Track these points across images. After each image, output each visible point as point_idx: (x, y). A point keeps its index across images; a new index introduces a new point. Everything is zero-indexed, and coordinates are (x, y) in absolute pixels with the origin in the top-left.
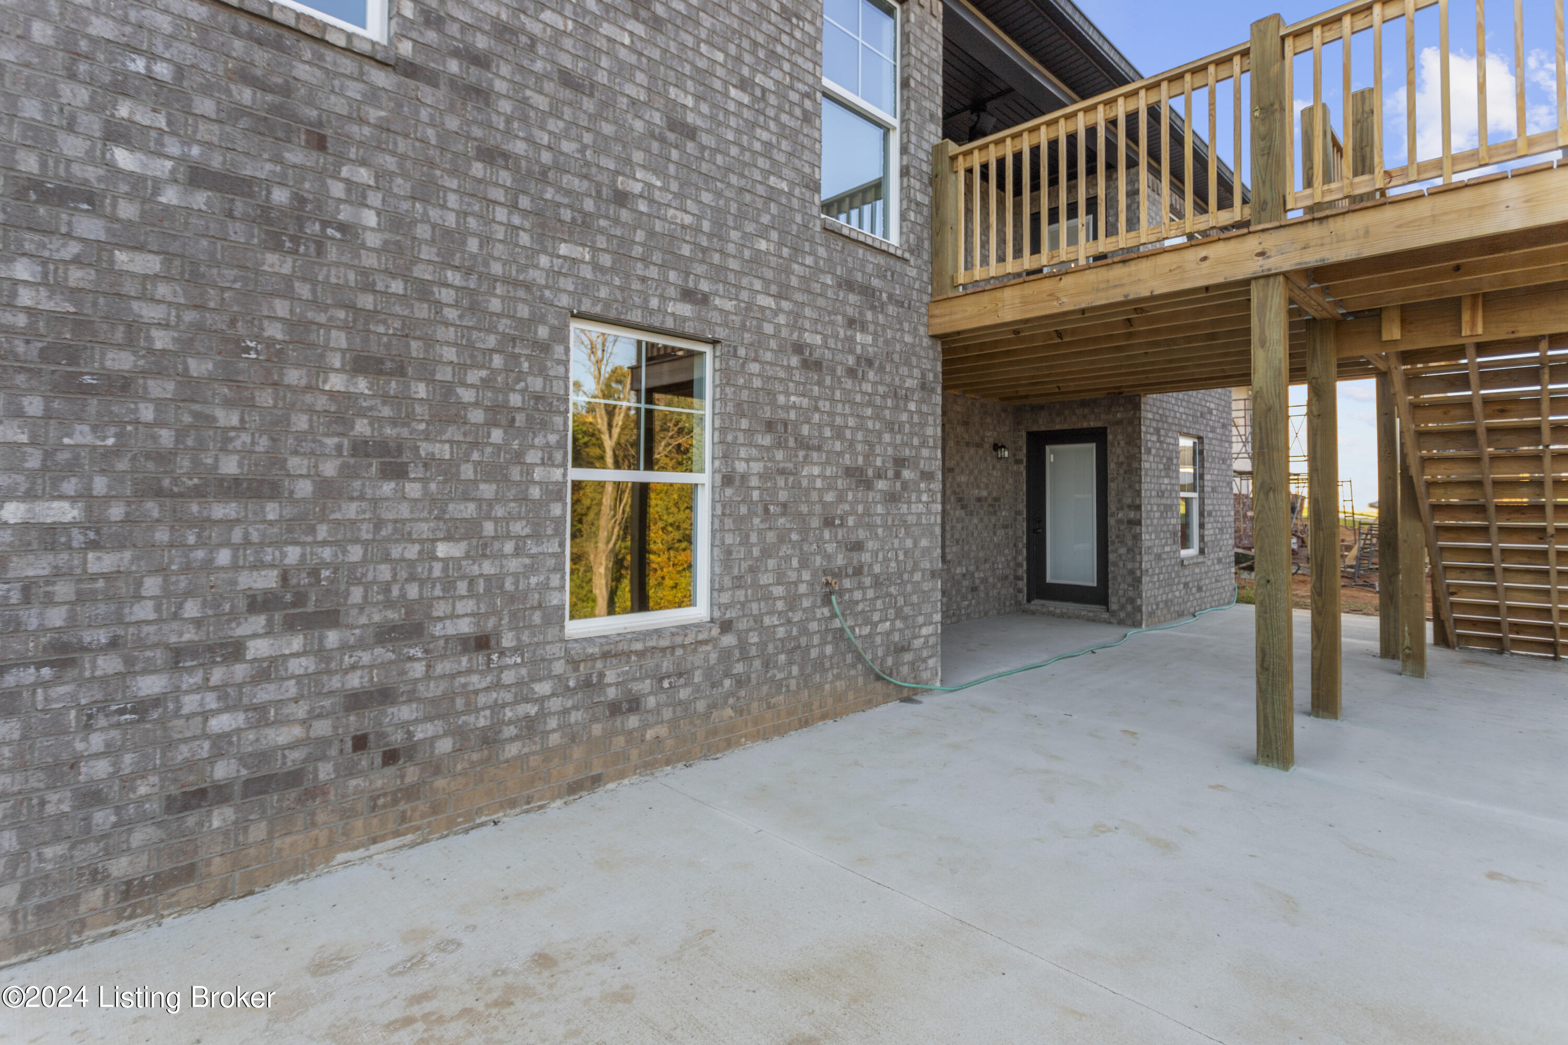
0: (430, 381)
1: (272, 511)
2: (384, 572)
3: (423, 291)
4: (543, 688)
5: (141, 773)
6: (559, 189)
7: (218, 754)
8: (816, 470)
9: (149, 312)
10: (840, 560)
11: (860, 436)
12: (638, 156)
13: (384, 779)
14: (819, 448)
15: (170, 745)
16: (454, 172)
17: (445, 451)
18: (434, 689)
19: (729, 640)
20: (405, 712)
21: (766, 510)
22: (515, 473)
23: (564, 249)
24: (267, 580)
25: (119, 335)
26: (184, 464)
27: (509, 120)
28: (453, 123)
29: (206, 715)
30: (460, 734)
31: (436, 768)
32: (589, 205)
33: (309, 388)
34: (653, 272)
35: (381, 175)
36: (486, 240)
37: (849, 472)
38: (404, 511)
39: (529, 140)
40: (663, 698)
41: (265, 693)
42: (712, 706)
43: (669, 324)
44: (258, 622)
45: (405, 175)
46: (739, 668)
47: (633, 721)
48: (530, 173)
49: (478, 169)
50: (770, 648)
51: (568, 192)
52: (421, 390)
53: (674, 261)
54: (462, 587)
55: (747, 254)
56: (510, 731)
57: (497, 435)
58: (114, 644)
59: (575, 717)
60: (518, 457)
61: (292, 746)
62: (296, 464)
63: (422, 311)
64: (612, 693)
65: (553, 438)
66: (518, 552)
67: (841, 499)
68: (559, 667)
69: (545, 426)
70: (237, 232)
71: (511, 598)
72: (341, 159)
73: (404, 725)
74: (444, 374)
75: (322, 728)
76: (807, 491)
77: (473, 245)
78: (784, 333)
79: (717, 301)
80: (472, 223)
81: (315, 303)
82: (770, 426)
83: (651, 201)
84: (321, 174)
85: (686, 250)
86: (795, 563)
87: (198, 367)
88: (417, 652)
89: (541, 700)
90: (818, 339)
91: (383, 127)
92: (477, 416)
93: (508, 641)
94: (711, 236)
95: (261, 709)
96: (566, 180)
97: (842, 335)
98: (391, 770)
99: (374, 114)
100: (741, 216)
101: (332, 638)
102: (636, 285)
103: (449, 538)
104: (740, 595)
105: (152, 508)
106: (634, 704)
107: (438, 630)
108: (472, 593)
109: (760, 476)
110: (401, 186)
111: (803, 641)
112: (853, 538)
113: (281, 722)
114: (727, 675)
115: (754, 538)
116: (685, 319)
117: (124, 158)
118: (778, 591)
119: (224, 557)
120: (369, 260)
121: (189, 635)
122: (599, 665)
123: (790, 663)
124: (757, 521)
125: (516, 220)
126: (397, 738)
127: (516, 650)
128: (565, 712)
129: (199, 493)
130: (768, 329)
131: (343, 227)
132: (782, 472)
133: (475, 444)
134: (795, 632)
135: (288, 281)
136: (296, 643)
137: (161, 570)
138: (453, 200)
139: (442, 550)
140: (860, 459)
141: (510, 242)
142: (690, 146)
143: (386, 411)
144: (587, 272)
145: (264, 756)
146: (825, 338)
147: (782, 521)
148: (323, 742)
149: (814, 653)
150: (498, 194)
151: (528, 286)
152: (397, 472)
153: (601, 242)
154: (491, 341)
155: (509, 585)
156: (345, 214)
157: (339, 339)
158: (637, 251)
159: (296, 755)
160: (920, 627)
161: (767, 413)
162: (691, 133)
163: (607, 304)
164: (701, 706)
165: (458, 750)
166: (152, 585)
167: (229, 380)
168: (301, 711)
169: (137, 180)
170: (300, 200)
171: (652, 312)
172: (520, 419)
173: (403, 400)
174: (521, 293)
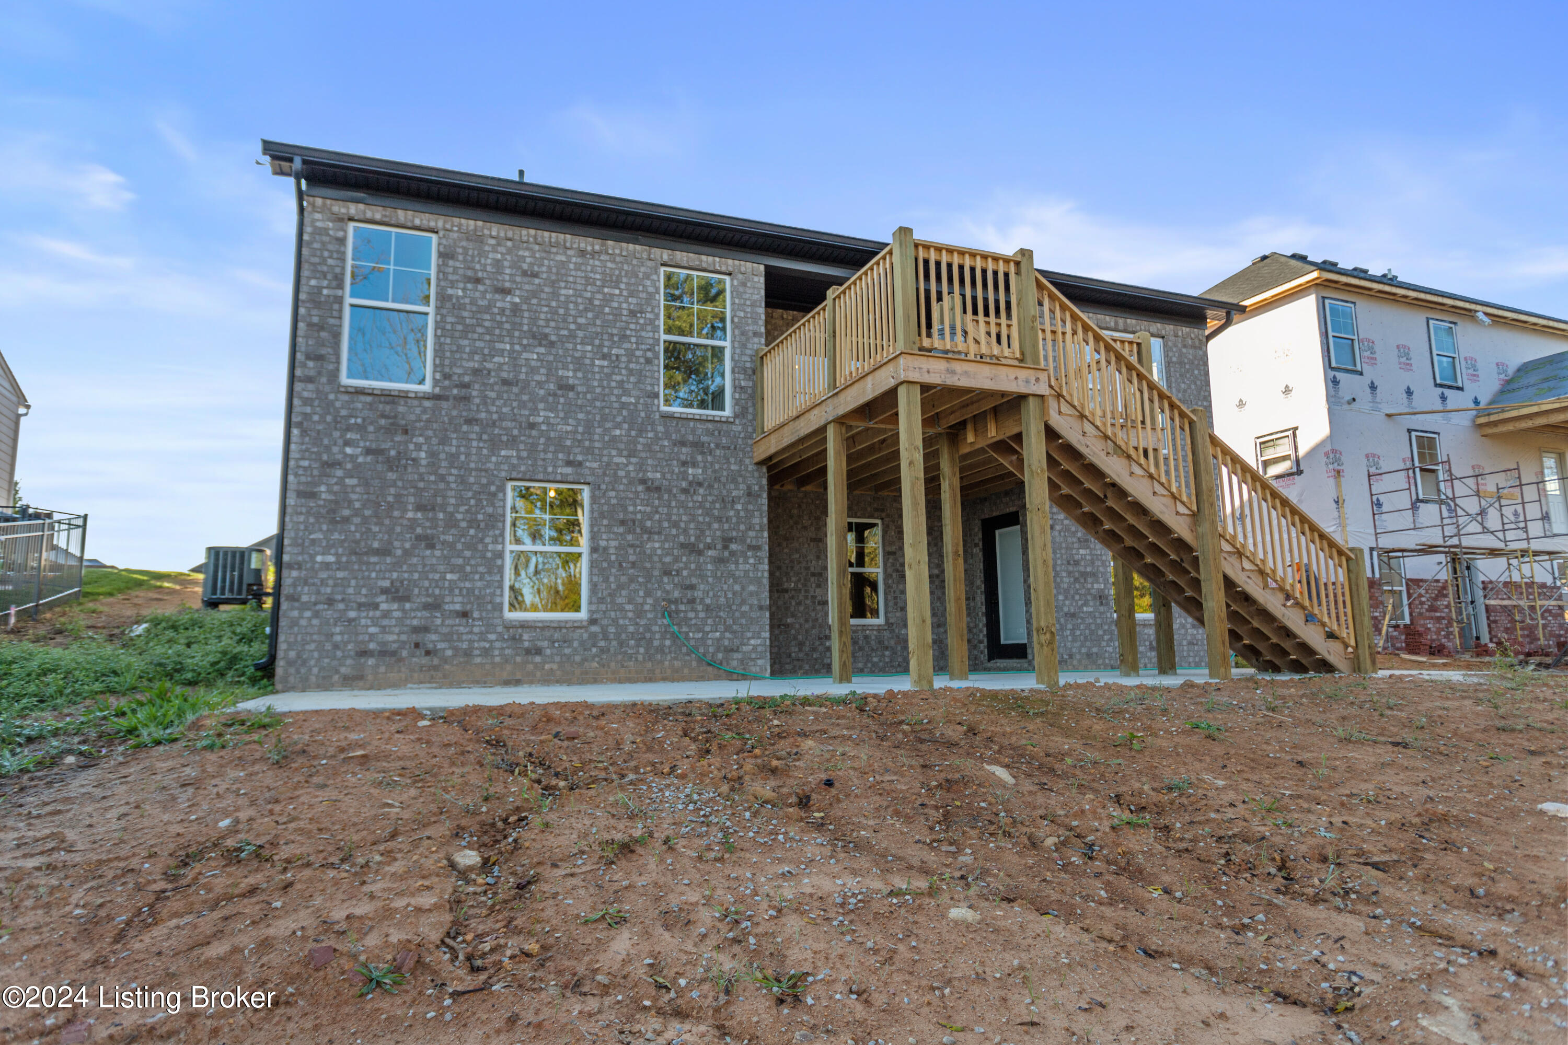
0: (445, 512)
1: (388, 560)
2: (426, 584)
3: (442, 478)
4: (492, 637)
5: (349, 642)
6: (501, 428)
7: (370, 641)
8: (657, 545)
9: (354, 497)
10: (676, 594)
11: (692, 526)
12: (541, 406)
13: (425, 660)
14: (659, 533)
15: (357, 634)
16: (455, 431)
17: (450, 538)
18: (445, 630)
19: (595, 629)
20: (434, 637)
21: (620, 565)
22: (480, 547)
23: (503, 453)
24: (386, 584)
25: (346, 505)
26: (363, 544)
27: (478, 406)
28: (455, 413)
29: (367, 626)
30: (455, 649)
31: (445, 660)
32: (515, 432)
33: (401, 517)
34: (550, 456)
35: (428, 438)
36: (468, 455)
37: (682, 546)
38: (434, 561)
39: (488, 411)
40: (555, 651)
41: (385, 622)
42: (585, 660)
43: (559, 478)
44: (383, 598)
45: (436, 436)
46: (602, 643)
47: (538, 659)
48: (487, 425)
49: (465, 428)
50: (624, 636)
51: (505, 429)
52: (441, 516)
53: (561, 447)
54: (457, 591)
55: (607, 438)
56: (477, 652)
57: (472, 532)
58: (343, 600)
59: (507, 652)
60: (482, 540)
61: (394, 642)
62: (397, 544)
63: (442, 486)
64: (526, 644)
65: (497, 532)
66: (481, 579)
67: (677, 559)
68: (500, 629)
69: (493, 527)
70: (379, 467)
71: (478, 598)
72: (413, 436)
73: (433, 642)
74: (450, 509)
75: (404, 637)
76: (650, 557)
77: (463, 458)
78: (633, 474)
79: (588, 464)
80: (462, 449)
81: (404, 488)
82: (623, 523)
83: (548, 424)
84: (406, 443)
85: (568, 443)
86: (641, 593)
87: (367, 513)
88: (438, 615)
89: (491, 642)
90: (658, 475)
91: (428, 421)
92: (464, 524)
93: (476, 615)
94: (583, 434)
95: (384, 627)
96: (504, 424)
97: (676, 470)
98: (428, 658)
99: (425, 417)
100: (604, 419)
101: (408, 606)
102: (540, 463)
103: (452, 572)
104: (603, 607)
105: (354, 558)
106: (539, 651)
107: (446, 607)
108: (461, 595)
109: (616, 548)
110: (434, 441)
111: (648, 635)
112: (688, 582)
113: (390, 633)
114: (594, 645)
115: (612, 579)
116: (567, 475)
117: (349, 450)
118: (629, 607)
119: (374, 575)
120: (422, 470)
121: (363, 600)
122: (520, 630)
123: (638, 646)
124: (614, 571)
125: (481, 445)
126: (430, 646)
127: (480, 619)
128: (502, 649)
129: (366, 553)
130: (621, 473)
131: (413, 460)
132: (632, 546)
133: (463, 536)
134: (641, 630)
135: (395, 481)
136: (395, 606)
137: (356, 578)
138: (454, 442)
139: (449, 576)
140: (693, 539)
141: (479, 453)
142: (571, 395)
143: (428, 524)
144: (515, 461)
145: (384, 644)
146: (663, 474)
147: (631, 571)
148: (404, 643)
149: (656, 643)
150: (474, 436)
151: (486, 471)
152: (432, 546)
153: (522, 447)
154: (470, 494)
155: (477, 592)
156: (414, 455)
157: (411, 499)
158: (541, 447)
159: (395, 646)
160: (749, 639)
161: (621, 516)
162: (572, 388)
163: (525, 473)
164: (578, 658)
165: (454, 656)
166: (353, 582)
167: (377, 516)
168: (397, 630)
169: (351, 456)
170: (399, 453)
171: (549, 474)
172: (482, 525)
173: (434, 520)
174: (483, 474)
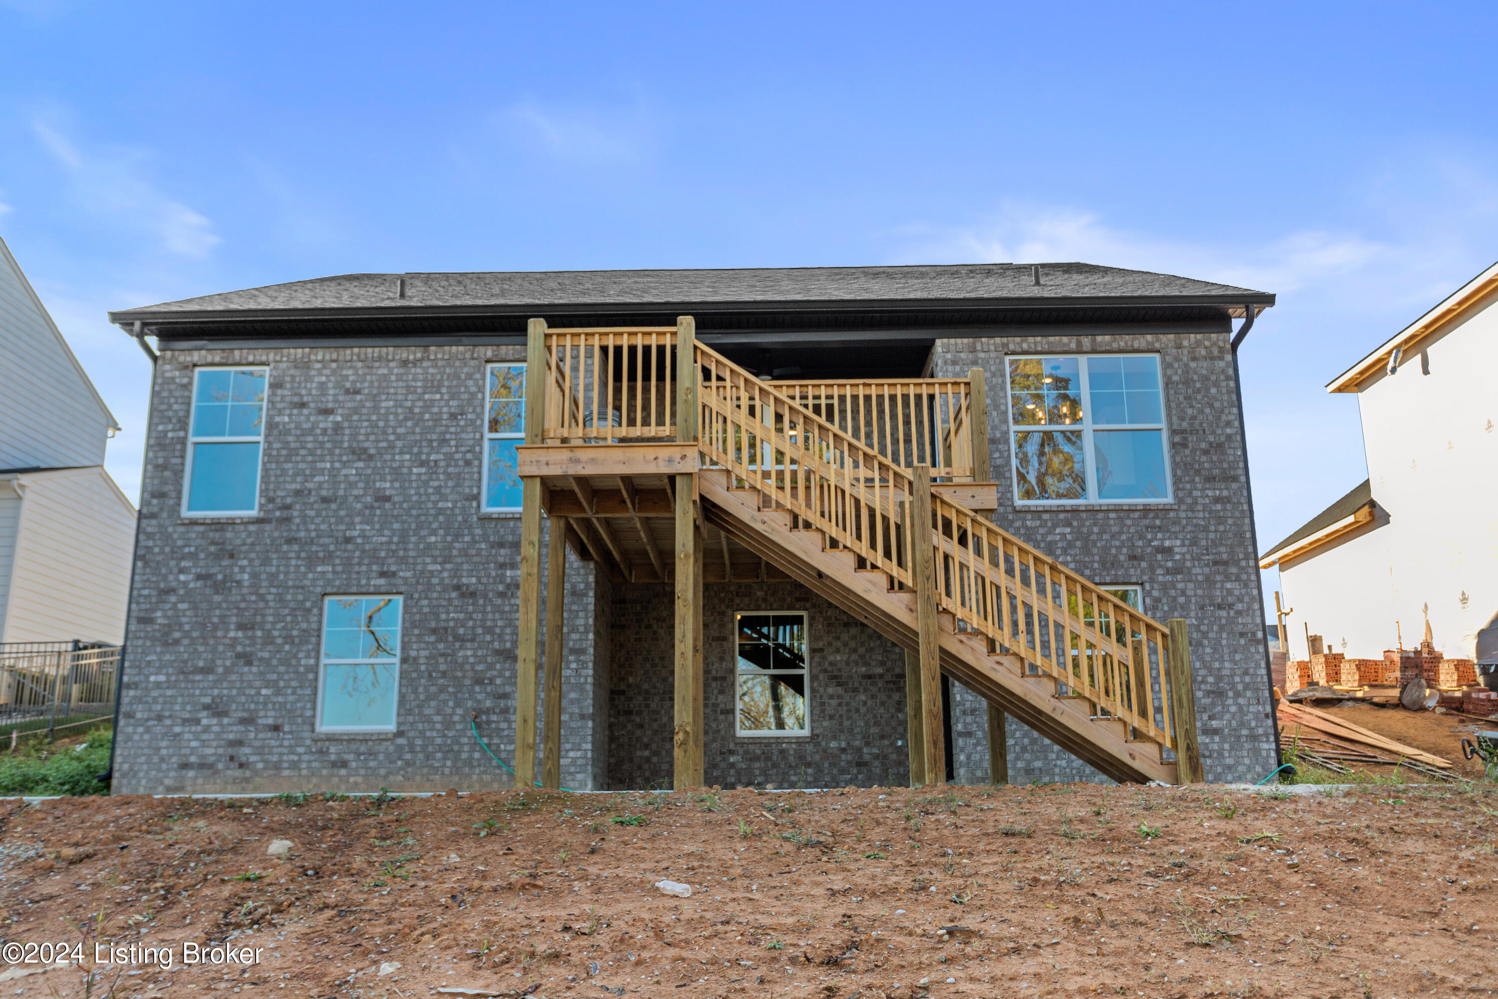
0: (263, 630)
1: (211, 677)
2: (243, 699)
3: (262, 598)
4: (300, 750)
5: (173, 756)
6: (318, 545)
7: (191, 754)
8: (469, 653)
9: (184, 620)
10: (488, 704)
11: (508, 631)
12: (357, 519)
13: (238, 773)
14: (473, 640)
15: (180, 748)
16: (276, 551)
17: (266, 655)
18: (258, 743)
19: (401, 741)
20: (247, 750)
21: (430, 675)
22: (294, 662)
23: (319, 569)
24: (208, 700)
25: (177, 628)
26: (190, 664)
27: (298, 525)
28: (276, 534)
29: (190, 740)
30: (266, 762)
31: (256, 773)
32: (332, 548)
33: (225, 637)
34: (364, 568)
35: (251, 561)
36: (286, 573)
37: (498, 652)
38: (251, 677)
39: (307, 530)
40: (360, 764)
41: (205, 736)
42: (389, 773)
43: (372, 589)
44: (205, 713)
45: (259, 558)
46: (408, 756)
47: (343, 772)
48: (306, 543)
49: (285, 548)
50: (430, 749)
51: (322, 545)
52: (259, 633)
53: (376, 559)
54: (270, 706)
55: (421, 546)
56: (286, 765)
57: (287, 647)
58: (170, 717)
59: (314, 764)
60: (295, 656)
61: (212, 755)
62: (219, 662)
63: (261, 605)
64: (333, 757)
65: (310, 647)
66: (293, 693)
67: (491, 667)
68: (308, 742)
69: (307, 642)
70: (208, 591)
71: (290, 711)
72: (238, 559)
73: (246, 755)
74: (268, 626)
75: (220, 751)
76: (462, 665)
77: (282, 577)
78: (447, 581)
79: (401, 574)
80: (282, 568)
81: (228, 609)
82: (434, 631)
83: (364, 537)
84: (231, 566)
85: (383, 554)
86: (451, 704)
87: (195, 634)
88: (252, 729)
89: (300, 754)
90: (474, 580)
91: (253, 544)
92: (279, 641)
93: (287, 728)
94: (398, 544)
95: (204, 741)
96: (322, 541)
97: (493, 573)
98: (241, 771)
99: (249, 541)
100: (420, 527)
101: (226, 721)
102: (354, 576)
103: (267, 687)
104: (411, 719)
105: (181, 677)
106: (344, 764)
107: (260, 721)
108: (274, 709)
109: (426, 657)
110: (257, 562)
111: (456, 748)
112: (501, 691)
113: (208, 747)
114: (400, 758)
115: (421, 690)
116: (380, 586)
117: (182, 577)
118: (438, 718)
119: (197, 692)
120: (245, 591)
121: (187, 716)
122: (327, 743)
123: (445, 759)
124: (423, 681)
125: (299, 563)
126: (244, 759)
127: (291, 732)
128: (310, 762)
129: (193, 673)
130: (435, 581)
131: (238, 582)
132: (443, 655)
133: (278, 652)
134: (449, 742)
135: (220, 603)
136: (215, 721)
137: (182, 696)
138: (275, 562)
139: (264, 692)
140: (508, 645)
141: (297, 572)
142: (388, 505)
143: (247, 642)
144: (330, 576)
145: (204, 756)
146: (479, 579)
147: (441, 681)
148: (220, 755)
149: (464, 756)
150: (293, 555)
151: (303, 587)
152: (249, 663)
153: (337, 561)
154: (287, 611)
155: (289, 706)
156: (238, 577)
157: (234, 619)
158: (356, 561)
159: (212, 759)
160: (567, 751)
161: (433, 624)
162: (388, 499)
163: (339, 587)
164: (382, 772)
165: (265, 768)
166: (180, 700)
167: (203, 638)
168: (214, 744)
169: (184, 582)
170: (225, 576)
171: (362, 586)
172: (297, 640)
173: (253, 638)
174: (300, 591)
